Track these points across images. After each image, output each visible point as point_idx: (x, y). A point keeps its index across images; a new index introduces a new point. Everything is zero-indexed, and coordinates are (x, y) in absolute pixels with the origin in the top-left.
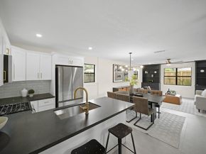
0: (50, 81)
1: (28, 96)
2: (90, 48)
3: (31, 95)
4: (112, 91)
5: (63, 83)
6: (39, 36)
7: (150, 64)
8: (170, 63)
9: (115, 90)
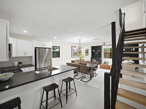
0: (31, 57)
1: (18, 66)
2: (56, 38)
3: (20, 65)
4: (71, 62)
5: (39, 58)
6: (25, 32)
7: (95, 45)
8: (105, 45)
9: (72, 62)
